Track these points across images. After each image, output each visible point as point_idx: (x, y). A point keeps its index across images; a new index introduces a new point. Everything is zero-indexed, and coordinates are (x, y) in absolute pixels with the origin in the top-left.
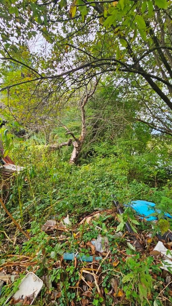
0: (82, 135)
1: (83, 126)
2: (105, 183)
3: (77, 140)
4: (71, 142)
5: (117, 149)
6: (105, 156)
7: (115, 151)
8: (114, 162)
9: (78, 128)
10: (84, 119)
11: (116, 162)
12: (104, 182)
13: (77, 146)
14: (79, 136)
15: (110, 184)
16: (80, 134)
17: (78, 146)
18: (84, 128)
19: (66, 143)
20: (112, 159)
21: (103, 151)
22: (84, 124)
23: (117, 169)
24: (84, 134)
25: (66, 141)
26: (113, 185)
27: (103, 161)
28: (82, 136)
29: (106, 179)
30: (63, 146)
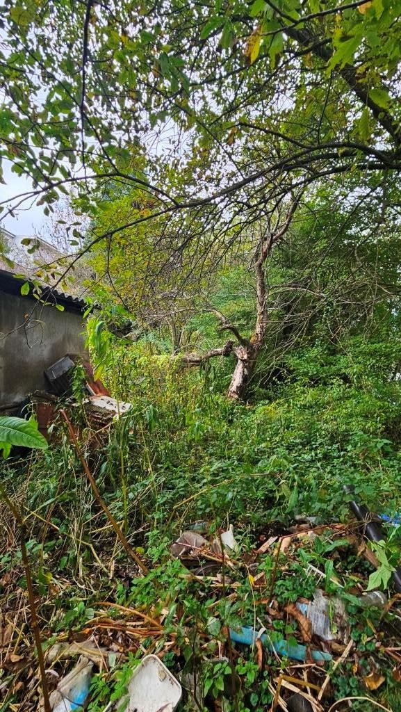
0: (258, 330)
1: (260, 310)
2: (318, 451)
3: (244, 343)
4: (231, 347)
5: (348, 364)
6: (315, 381)
7: (343, 371)
8: (340, 399)
9: (247, 315)
10: (263, 292)
11: (348, 398)
12: (317, 448)
13: (245, 357)
14: (250, 333)
15: (332, 454)
16: (253, 328)
17: (248, 357)
18: (262, 313)
19: (219, 350)
20: (336, 388)
21: (312, 369)
22: (261, 305)
23: (350, 416)
24: (262, 328)
25: (220, 345)
26: (339, 457)
27: (310, 395)
28: (257, 334)
29: (320, 441)
30: (212, 356)
